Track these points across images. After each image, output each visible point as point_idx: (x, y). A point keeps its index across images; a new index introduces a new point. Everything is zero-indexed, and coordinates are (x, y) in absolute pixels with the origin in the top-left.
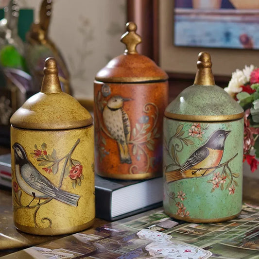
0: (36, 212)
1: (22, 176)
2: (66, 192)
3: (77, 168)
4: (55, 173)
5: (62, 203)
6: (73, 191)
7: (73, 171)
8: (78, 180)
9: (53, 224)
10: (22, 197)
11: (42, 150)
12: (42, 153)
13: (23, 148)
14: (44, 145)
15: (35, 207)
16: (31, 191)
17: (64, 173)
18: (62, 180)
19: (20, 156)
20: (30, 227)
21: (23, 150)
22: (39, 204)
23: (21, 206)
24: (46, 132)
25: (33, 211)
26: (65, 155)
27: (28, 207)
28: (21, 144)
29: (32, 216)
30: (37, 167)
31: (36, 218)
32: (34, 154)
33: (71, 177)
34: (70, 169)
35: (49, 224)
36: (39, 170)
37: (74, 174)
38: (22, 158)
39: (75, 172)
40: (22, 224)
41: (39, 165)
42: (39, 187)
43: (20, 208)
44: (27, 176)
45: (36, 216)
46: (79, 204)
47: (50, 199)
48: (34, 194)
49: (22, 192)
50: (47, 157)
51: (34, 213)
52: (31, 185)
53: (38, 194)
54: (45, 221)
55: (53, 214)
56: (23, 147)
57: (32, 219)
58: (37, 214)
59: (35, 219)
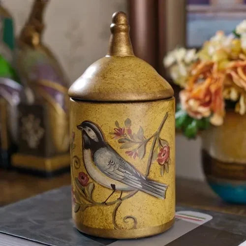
0: (116, 209)
1: (96, 164)
2: (154, 181)
3: (165, 150)
4: (141, 157)
5: (149, 196)
6: (161, 180)
7: (161, 154)
8: (166, 165)
9: (138, 224)
10: (95, 191)
11: (126, 129)
12: (126, 132)
13: (98, 128)
14: (128, 122)
15: (114, 203)
16: (109, 182)
17: (152, 157)
18: (150, 166)
19: (92, 138)
20: (107, 229)
21: (98, 130)
22: (120, 199)
23: (93, 204)
24: (131, 104)
25: (111, 209)
26: (153, 133)
27: (105, 203)
28: (94, 122)
29: (111, 214)
30: (118, 151)
31: (116, 217)
32: (115, 133)
33: (159, 161)
34: (159, 151)
35: (133, 224)
36: (121, 155)
37: (163, 157)
38: (96, 140)
39: (163, 155)
40: (94, 226)
41: (121, 148)
42: (121, 177)
43: (92, 206)
44: (103, 163)
45: (115, 215)
46: (166, 195)
47: (134, 192)
48: (113, 186)
49: (96, 184)
50: (132, 137)
51: (113, 211)
52: (109, 175)
53: (119, 186)
54: (128, 220)
55: (139, 210)
56: (97, 126)
57: (111, 219)
58: (117, 211)
59: (114, 219)
